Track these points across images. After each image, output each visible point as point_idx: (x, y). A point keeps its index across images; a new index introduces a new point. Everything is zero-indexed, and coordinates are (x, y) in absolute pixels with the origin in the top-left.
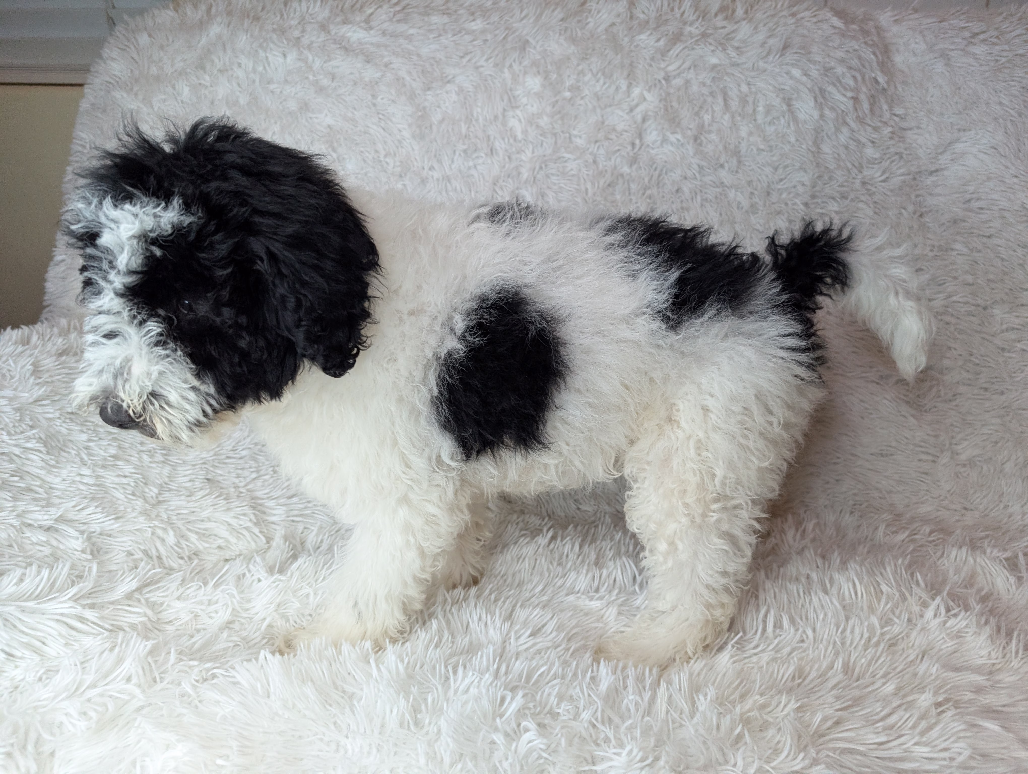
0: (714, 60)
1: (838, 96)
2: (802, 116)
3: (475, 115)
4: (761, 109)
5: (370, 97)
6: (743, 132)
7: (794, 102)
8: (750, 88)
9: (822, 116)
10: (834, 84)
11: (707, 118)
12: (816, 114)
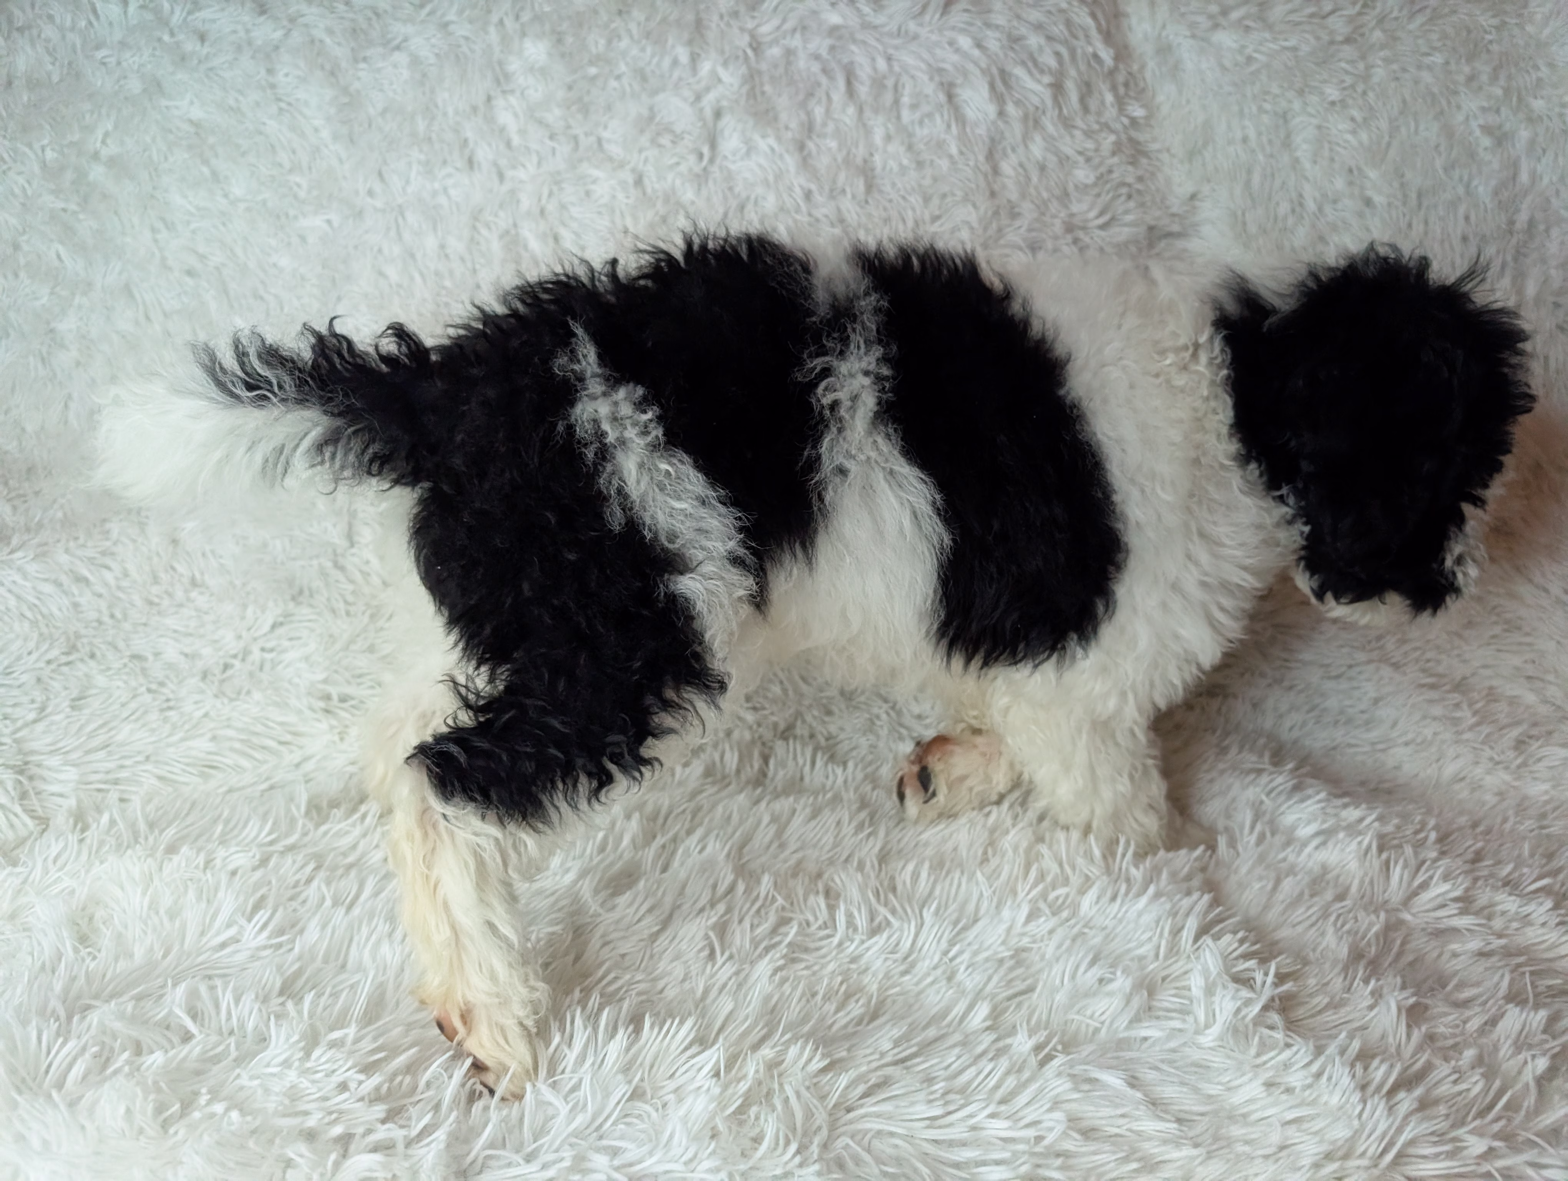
0: (834, 18)
1: (1030, 84)
2: (971, 113)
3: (440, 104)
4: (906, 100)
5: (263, 72)
6: (878, 137)
7: (958, 91)
8: (890, 66)
9: (1001, 113)
10: (1023, 63)
11: (819, 112)
12: (992, 110)
